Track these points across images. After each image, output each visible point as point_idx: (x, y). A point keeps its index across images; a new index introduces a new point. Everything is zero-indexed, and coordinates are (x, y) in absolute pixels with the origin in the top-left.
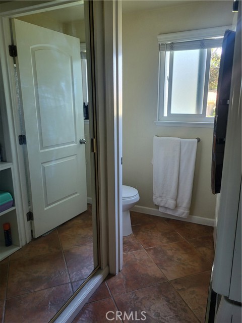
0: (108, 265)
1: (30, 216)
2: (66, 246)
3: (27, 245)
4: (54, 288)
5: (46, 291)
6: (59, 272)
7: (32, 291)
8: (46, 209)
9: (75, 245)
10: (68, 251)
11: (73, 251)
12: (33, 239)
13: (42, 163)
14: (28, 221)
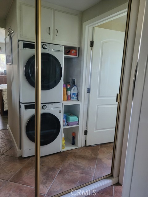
0: (119, 176)
1: (86, 133)
2: (100, 156)
3: (82, 147)
4: (84, 175)
5: (80, 174)
6: (91, 168)
7: (73, 171)
8: (95, 131)
9: (106, 158)
10: (100, 159)
11: (103, 160)
12: (86, 146)
13: (97, 105)
14: (84, 135)
